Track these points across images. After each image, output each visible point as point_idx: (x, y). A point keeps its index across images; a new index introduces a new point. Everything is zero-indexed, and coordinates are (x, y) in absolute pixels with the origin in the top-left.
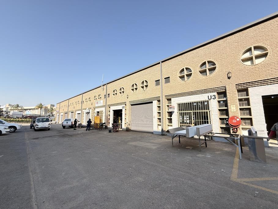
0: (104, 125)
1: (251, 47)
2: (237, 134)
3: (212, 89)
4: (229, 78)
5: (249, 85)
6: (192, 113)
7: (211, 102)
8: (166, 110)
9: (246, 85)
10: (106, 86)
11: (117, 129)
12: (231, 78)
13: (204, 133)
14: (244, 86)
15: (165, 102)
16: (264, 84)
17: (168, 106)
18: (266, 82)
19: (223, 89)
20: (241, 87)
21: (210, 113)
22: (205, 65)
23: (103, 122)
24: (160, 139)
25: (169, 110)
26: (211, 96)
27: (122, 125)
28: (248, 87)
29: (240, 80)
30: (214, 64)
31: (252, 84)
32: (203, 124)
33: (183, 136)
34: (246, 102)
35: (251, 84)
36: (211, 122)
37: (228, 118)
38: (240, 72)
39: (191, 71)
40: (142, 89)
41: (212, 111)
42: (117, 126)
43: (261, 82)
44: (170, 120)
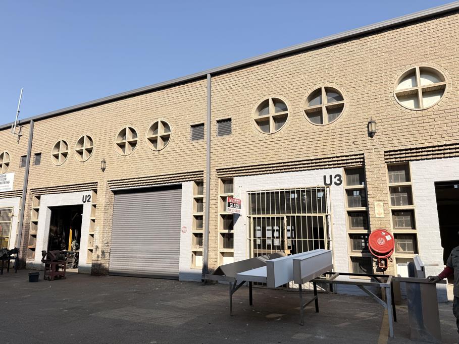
0: (12, 255)
1: (415, 69)
2: (386, 273)
3: (334, 159)
4: (371, 134)
5: (410, 155)
6: (285, 219)
7: (331, 192)
8: (219, 208)
9: (404, 155)
10: (28, 126)
11: (61, 270)
12: (376, 134)
13: (312, 275)
14: (400, 158)
15: (216, 188)
16: (439, 156)
17: (224, 198)
18: (442, 152)
19: (359, 160)
20: (395, 158)
21: (329, 220)
22: (318, 98)
23: (11, 247)
24: (198, 295)
25: (225, 210)
26: (331, 176)
27: (77, 256)
28: (409, 159)
29: (394, 142)
30: (340, 98)
31: (416, 152)
32: (311, 249)
33: (260, 284)
34: (405, 195)
35: (415, 154)
36: (331, 245)
37: (368, 235)
38: (393, 122)
39: (286, 109)
40: (151, 146)
41: (333, 216)
42: (62, 260)
43: (433, 151)
44: (228, 239)
